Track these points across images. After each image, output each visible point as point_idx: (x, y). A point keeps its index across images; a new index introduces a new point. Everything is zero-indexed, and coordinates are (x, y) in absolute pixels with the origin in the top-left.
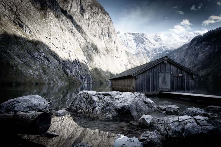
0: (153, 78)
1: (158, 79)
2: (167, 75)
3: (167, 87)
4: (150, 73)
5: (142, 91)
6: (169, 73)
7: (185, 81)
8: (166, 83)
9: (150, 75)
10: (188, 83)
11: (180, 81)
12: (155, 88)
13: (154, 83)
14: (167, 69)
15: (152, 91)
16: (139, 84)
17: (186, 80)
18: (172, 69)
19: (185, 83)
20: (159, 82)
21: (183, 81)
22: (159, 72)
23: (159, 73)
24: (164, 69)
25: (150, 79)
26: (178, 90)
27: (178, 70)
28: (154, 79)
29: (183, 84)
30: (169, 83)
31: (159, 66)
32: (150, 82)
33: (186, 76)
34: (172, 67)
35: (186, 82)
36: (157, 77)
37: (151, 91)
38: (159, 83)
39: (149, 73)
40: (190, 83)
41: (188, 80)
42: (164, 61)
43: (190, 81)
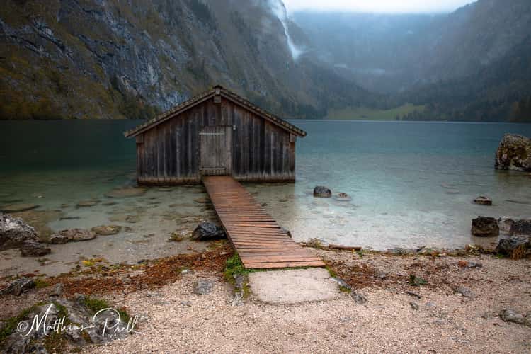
0: (183, 142)
1: (199, 145)
2: (222, 133)
3: (223, 164)
4: (178, 129)
5: (157, 175)
6: (229, 129)
7: (272, 148)
8: (219, 153)
9: (178, 133)
10: (278, 154)
11: (256, 148)
12: (190, 165)
13: (186, 154)
14: (223, 119)
15: (181, 173)
16: (147, 156)
17: (275, 145)
18: (236, 118)
19: (272, 152)
20: (200, 152)
21: (266, 148)
22: (203, 124)
23: (200, 128)
24: (216, 118)
25: (178, 145)
26: (250, 170)
27: (254, 120)
28: (186, 143)
29: (266, 156)
30: (229, 153)
31: (202, 111)
32: (178, 151)
33: (275, 134)
34: (238, 113)
35: (275, 151)
36: (197, 140)
37: (178, 174)
38: (202, 154)
39: (173, 128)
40: (284, 152)
41: (278, 146)
42: (213, 98)
43: (285, 148)
